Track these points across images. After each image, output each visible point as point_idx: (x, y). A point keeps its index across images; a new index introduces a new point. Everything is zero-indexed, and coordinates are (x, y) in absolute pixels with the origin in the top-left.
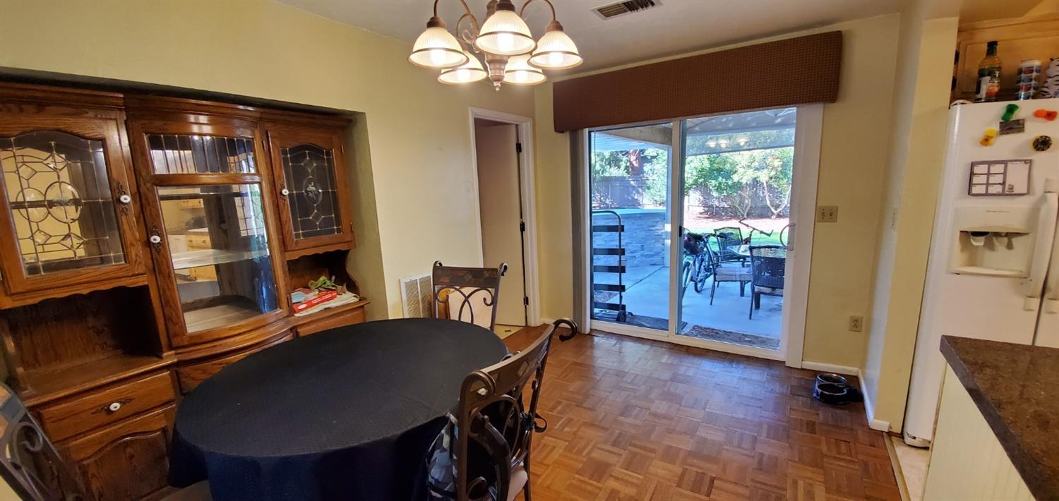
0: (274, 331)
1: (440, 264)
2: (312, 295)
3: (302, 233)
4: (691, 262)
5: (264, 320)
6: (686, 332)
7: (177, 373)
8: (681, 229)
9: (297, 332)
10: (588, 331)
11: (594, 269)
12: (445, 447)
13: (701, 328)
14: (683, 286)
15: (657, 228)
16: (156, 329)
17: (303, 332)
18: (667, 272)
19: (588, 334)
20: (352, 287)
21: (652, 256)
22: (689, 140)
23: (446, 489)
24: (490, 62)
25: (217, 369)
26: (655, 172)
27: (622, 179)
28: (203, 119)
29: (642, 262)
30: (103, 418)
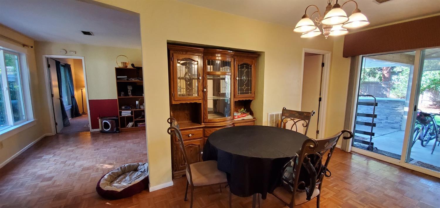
0: (228, 123)
1: (285, 108)
2: (239, 114)
3: (240, 93)
4: (421, 128)
5: (226, 119)
6: (412, 163)
7: (204, 130)
8: (415, 109)
9: (234, 125)
10: (349, 151)
11: (356, 123)
12: (292, 165)
13: (423, 163)
14: (413, 140)
15: (399, 109)
16: (201, 115)
17: (236, 125)
18: (403, 133)
19: (349, 153)
20: (252, 114)
21: (393, 123)
22: (426, 62)
23: (290, 181)
24: (324, 28)
25: (213, 131)
26: (400, 80)
27: (376, 83)
28: (219, 55)
29: (386, 126)
30: (188, 138)
